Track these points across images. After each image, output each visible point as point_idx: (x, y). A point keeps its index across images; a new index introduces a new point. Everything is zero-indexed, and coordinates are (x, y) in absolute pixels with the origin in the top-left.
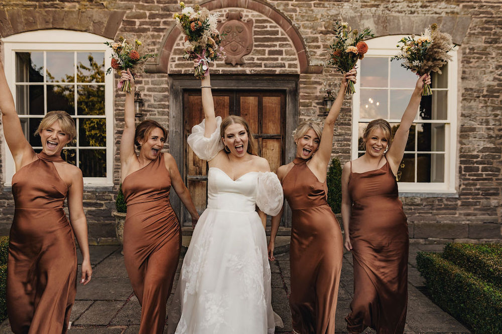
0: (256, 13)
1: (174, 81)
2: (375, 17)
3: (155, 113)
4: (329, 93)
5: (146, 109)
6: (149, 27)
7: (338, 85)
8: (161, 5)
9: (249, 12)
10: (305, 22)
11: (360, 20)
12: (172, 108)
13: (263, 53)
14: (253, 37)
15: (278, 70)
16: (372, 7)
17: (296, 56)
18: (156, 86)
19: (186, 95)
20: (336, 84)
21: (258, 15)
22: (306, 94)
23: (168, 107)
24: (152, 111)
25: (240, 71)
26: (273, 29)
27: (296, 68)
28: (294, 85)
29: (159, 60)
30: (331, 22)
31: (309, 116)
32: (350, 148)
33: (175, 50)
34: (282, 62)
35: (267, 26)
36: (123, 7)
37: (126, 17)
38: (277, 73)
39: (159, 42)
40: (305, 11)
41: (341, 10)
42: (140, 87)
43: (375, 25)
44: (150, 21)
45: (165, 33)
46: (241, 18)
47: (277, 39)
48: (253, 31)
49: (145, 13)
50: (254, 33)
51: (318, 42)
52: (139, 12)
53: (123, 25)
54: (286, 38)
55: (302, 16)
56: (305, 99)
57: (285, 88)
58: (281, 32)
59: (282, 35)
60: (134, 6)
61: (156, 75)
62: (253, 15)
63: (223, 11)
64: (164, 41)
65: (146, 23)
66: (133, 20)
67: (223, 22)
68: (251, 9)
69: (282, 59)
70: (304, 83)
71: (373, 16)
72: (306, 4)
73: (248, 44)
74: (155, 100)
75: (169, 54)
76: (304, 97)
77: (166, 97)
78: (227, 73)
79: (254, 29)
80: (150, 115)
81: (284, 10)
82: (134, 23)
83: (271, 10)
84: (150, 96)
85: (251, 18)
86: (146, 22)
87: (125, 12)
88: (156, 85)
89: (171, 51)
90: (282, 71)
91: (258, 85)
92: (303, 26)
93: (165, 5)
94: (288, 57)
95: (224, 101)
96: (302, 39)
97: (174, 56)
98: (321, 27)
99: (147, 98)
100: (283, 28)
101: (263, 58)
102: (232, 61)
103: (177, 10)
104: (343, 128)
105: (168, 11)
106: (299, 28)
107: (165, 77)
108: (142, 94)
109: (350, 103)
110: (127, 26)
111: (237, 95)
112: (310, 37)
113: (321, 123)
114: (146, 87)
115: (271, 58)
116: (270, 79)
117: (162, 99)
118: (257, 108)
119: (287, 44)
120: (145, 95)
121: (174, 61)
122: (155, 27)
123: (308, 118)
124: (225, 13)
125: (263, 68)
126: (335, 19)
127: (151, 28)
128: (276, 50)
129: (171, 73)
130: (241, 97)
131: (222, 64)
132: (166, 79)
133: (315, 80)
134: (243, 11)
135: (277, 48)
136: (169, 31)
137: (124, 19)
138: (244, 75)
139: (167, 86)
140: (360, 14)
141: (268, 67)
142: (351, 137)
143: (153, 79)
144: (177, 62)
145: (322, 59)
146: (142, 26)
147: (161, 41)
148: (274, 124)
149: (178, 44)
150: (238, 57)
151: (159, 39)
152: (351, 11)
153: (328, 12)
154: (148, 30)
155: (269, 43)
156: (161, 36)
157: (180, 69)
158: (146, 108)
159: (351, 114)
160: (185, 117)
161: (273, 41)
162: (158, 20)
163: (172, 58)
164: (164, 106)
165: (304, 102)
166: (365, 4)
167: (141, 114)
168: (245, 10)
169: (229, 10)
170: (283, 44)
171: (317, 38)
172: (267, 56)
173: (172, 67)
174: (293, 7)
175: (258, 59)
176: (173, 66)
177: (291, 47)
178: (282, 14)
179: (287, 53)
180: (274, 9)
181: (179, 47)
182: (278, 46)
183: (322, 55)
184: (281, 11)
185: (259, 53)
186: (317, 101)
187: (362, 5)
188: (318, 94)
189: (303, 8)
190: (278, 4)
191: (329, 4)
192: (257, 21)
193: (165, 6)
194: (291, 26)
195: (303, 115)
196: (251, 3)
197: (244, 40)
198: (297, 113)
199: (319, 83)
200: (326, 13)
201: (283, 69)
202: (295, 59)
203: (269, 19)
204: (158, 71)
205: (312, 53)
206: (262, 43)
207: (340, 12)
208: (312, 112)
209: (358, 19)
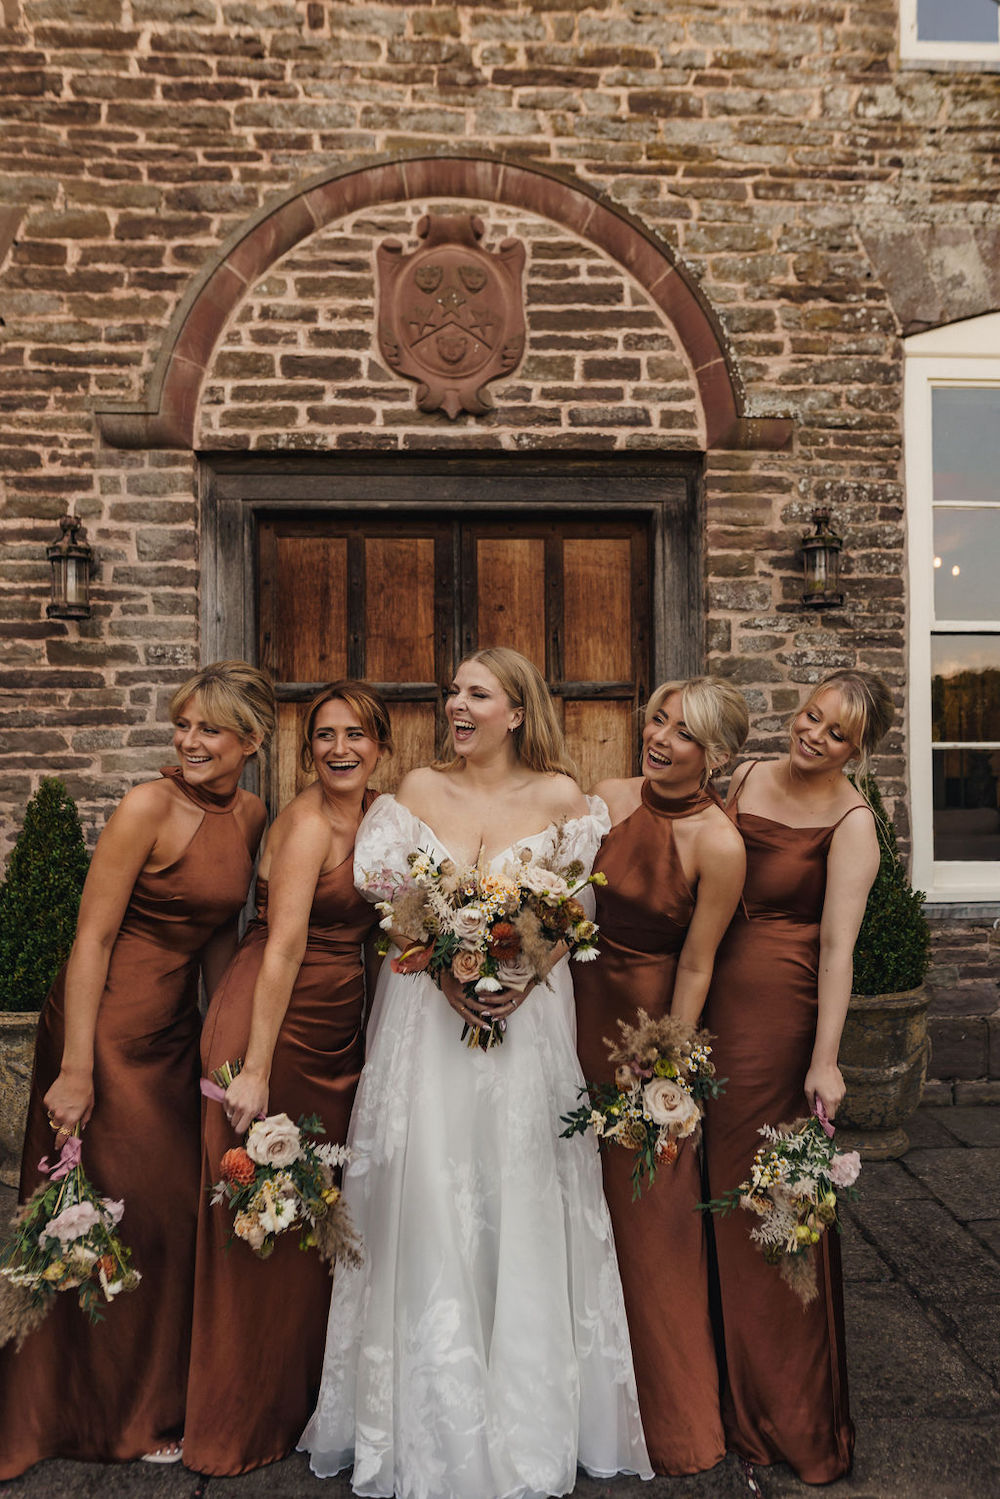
0: (533, 219)
1: (220, 479)
2: (985, 238)
3: (142, 601)
4: (821, 520)
5: (106, 588)
6: (120, 268)
7: (850, 491)
8: (168, 186)
9: (509, 214)
10: (724, 254)
11: (930, 247)
12: (209, 585)
13: (565, 369)
14: (525, 311)
15: (622, 437)
16: (971, 200)
17: (692, 383)
18: (146, 499)
19: (267, 535)
20: (844, 489)
21: (542, 226)
22: (732, 528)
23: (196, 579)
24: (130, 596)
25: (477, 438)
26: (601, 280)
27: (693, 426)
28: (682, 494)
29: (158, 400)
30: (821, 253)
31: (744, 610)
32: (903, 731)
33: (223, 357)
34: (639, 404)
35: (577, 267)
36: (17, 192)
37: (29, 231)
38: (619, 445)
39: (158, 329)
40: (720, 212)
41: (856, 210)
42: (83, 501)
43: (984, 267)
44: (123, 248)
45: (180, 295)
46: (479, 236)
47: (618, 320)
48: (524, 290)
49: (104, 216)
50: (529, 295)
51: (771, 328)
52: (79, 211)
53: (14, 259)
54: (653, 314)
55: (712, 233)
56: (730, 546)
57: (651, 506)
58: (633, 291)
59: (635, 303)
60: (61, 189)
61: (147, 455)
62: (521, 227)
63: (409, 212)
64: (178, 322)
65: (108, 255)
66: (56, 241)
67: (407, 251)
68: (516, 203)
69: (638, 394)
70: (724, 484)
71: (976, 232)
72: (726, 186)
73: (504, 338)
74: (141, 553)
75: (198, 377)
76: (722, 539)
77: (186, 539)
78: (428, 446)
79: (527, 280)
80: (125, 611)
81: (640, 207)
82: (60, 253)
83: (593, 205)
84: (124, 536)
85: (518, 237)
86: (108, 249)
87: (24, 212)
88: (148, 493)
89: (204, 361)
90: (636, 441)
91: (547, 493)
92: (715, 267)
93: (180, 186)
94: (659, 385)
95: (414, 555)
96: (711, 317)
97: (218, 383)
98: (784, 272)
99: (112, 545)
100: (638, 275)
101: (566, 389)
102: (444, 399)
103: (229, 205)
104: (874, 654)
105: (196, 208)
106: (700, 276)
107: (184, 462)
108: (91, 527)
109: (899, 560)
110: (33, 266)
111: (466, 535)
112: (742, 310)
113: (792, 636)
114: (108, 501)
115: (593, 389)
116: (591, 473)
117: (172, 549)
118: (541, 582)
119: (655, 338)
120: (104, 533)
121: (219, 402)
122: (144, 269)
123: (742, 618)
124: (415, 219)
125: (565, 428)
126: (834, 239)
127: (127, 272)
128: (615, 361)
129: (207, 447)
130: (480, 542)
131: (406, 413)
132: (188, 469)
133: (766, 473)
134: (485, 210)
135: (619, 353)
136: (198, 284)
137: (18, 238)
138: (492, 453)
139: (191, 499)
140: (923, 225)
141: (583, 425)
142: (904, 689)
143: (135, 472)
144: (230, 405)
145: (789, 395)
146: (92, 267)
147: (165, 322)
148: (607, 642)
149: (233, 337)
150: (467, 385)
151: (160, 314)
152: (894, 213)
153: (809, 216)
154: (115, 279)
155: (585, 334)
156: (166, 306)
157: (240, 431)
158: (107, 582)
159: (904, 601)
160: (264, 619)
161: (602, 327)
162: (153, 241)
163: (211, 391)
164: (181, 577)
165: (726, 557)
166: (946, 187)
167: (87, 609)
168: (493, 207)
169: (431, 208)
170: (641, 338)
171: (769, 314)
172: (577, 382)
173: (210, 425)
174: (674, 198)
175: (546, 394)
176: (215, 419)
177: (673, 348)
178: (636, 225)
179: (657, 370)
180: (605, 203)
181: (238, 349)
182: (620, 344)
183: (787, 378)
184: (632, 212)
185: (550, 371)
186: (772, 553)
187: (934, 193)
188: (777, 526)
189: (715, 202)
190: (617, 184)
191: (809, 188)
192: (540, 249)
193: (182, 191)
194: (670, 269)
195: (721, 605)
196: (518, 180)
197: (490, 319)
198: (695, 600)
199: (781, 486)
200: (798, 222)
201: (642, 430)
202: (688, 395)
203: (587, 243)
204: (156, 441)
205: (751, 372)
206: (559, 334)
207: (852, 217)
208: (755, 593)
209: (919, 243)
